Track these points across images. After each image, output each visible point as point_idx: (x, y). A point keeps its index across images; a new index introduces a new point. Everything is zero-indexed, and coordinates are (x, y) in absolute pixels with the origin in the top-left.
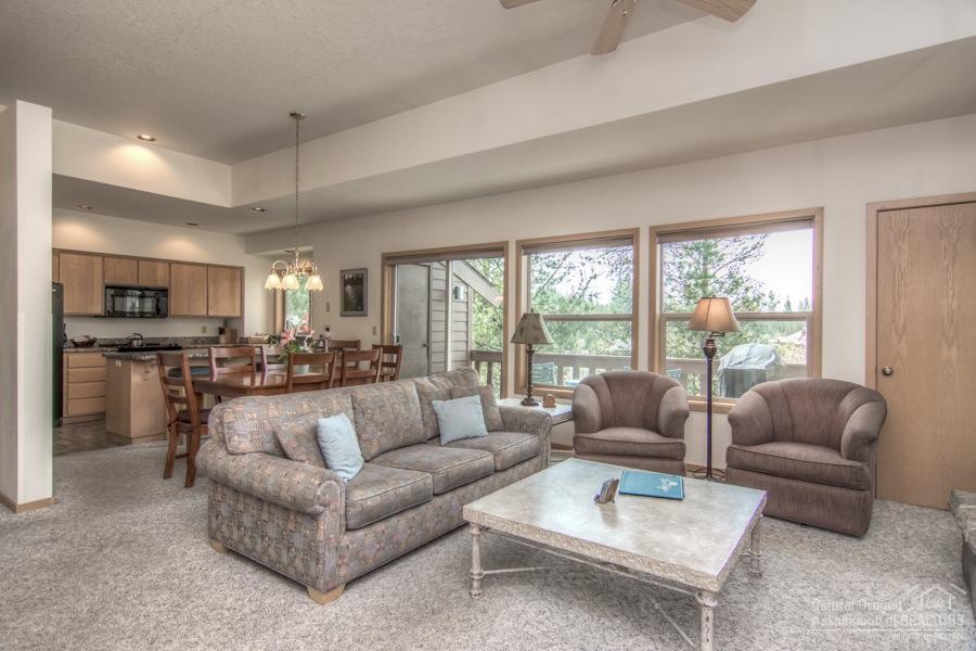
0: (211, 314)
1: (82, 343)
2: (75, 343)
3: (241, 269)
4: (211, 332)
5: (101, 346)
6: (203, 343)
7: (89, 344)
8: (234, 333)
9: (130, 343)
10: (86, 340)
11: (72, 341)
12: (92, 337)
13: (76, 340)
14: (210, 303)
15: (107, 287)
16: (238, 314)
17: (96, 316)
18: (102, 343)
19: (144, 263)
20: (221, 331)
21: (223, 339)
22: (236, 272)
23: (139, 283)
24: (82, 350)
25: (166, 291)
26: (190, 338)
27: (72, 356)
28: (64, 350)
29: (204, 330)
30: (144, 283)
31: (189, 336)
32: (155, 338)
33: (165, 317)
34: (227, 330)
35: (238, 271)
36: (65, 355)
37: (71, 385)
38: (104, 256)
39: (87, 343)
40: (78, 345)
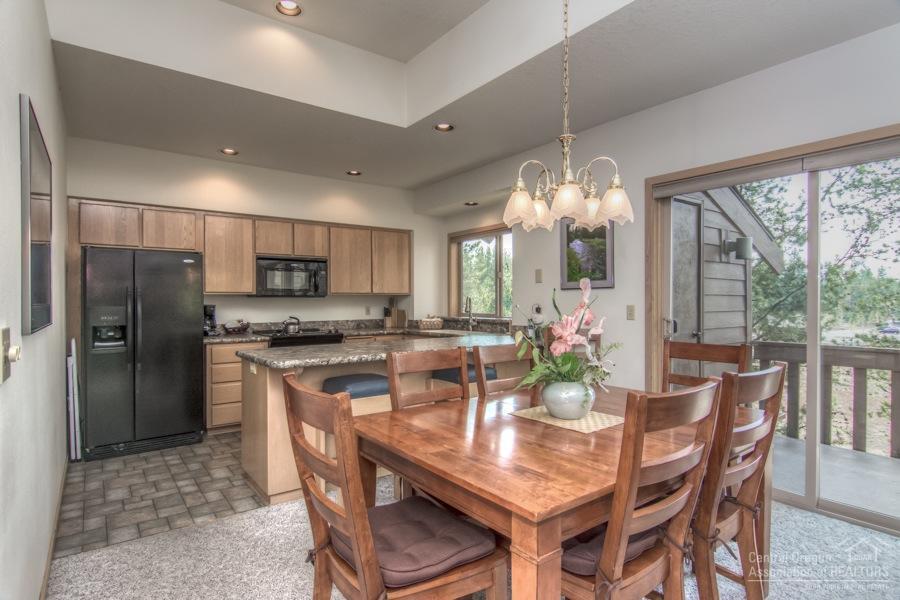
0: (375, 291)
1: (234, 329)
2: (226, 329)
3: (408, 233)
4: (376, 314)
5: (256, 333)
6: (366, 327)
7: (242, 330)
8: (402, 314)
9: (286, 330)
10: (239, 325)
11: (223, 326)
12: (245, 322)
13: (227, 326)
14: (375, 278)
15: (259, 258)
16: (406, 291)
17: (249, 296)
18: (256, 328)
19: (301, 226)
20: (387, 313)
21: (389, 322)
22: (404, 238)
23: (294, 252)
24: (230, 340)
25: (325, 262)
26: (352, 321)
27: (216, 348)
28: (206, 341)
29: (368, 312)
30: (300, 252)
31: (351, 319)
32: (314, 322)
33: (324, 295)
34: (394, 311)
35: (406, 237)
36: (208, 347)
37: (215, 386)
38: (254, 218)
39: (239, 330)
40: (228, 332)
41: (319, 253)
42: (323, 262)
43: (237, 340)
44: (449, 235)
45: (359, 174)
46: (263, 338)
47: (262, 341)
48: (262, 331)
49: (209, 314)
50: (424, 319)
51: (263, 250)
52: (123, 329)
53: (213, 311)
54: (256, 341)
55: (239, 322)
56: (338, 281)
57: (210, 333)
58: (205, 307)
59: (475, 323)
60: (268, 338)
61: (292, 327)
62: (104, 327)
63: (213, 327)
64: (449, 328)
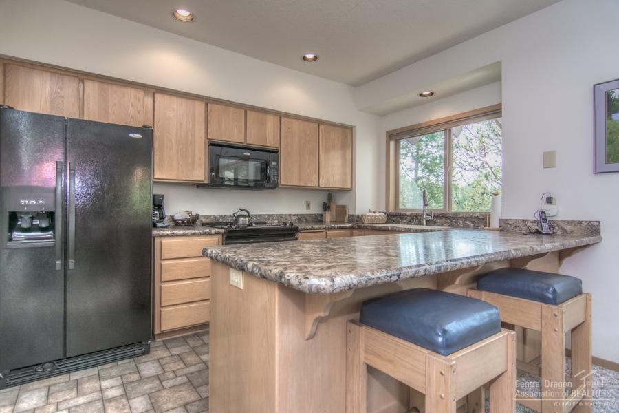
0: (320, 184)
1: (183, 221)
2: (175, 221)
3: (351, 129)
4: (315, 210)
5: (204, 225)
6: (307, 221)
7: (191, 222)
8: (343, 209)
9: (236, 221)
10: (188, 217)
11: (172, 217)
12: (194, 214)
13: (176, 217)
14: (322, 172)
15: (211, 145)
16: (347, 185)
17: (199, 185)
18: (204, 220)
19: (253, 113)
20: (326, 207)
21: (328, 217)
22: (346, 133)
23: (246, 140)
24: (181, 232)
25: (277, 152)
26: (295, 215)
27: (165, 241)
28: (155, 232)
29: (308, 206)
30: (252, 140)
31: (293, 213)
32: (260, 215)
33: (275, 186)
34: (332, 206)
35: (349, 131)
36: (157, 240)
37: (163, 285)
38: (208, 101)
39: (188, 222)
40: (177, 224)
41: (270, 143)
42: (274, 152)
43: (189, 232)
44: (387, 132)
46: (217, 230)
47: (216, 234)
48: (213, 223)
49: (158, 204)
50: (368, 214)
51: (216, 136)
52: (51, 215)
53: (162, 201)
54: (210, 234)
55: (188, 213)
56: (288, 173)
57: (159, 225)
58: (154, 196)
59: (429, 218)
60: (222, 231)
61: (241, 219)
62: (26, 213)
63: (162, 218)
64: (393, 222)
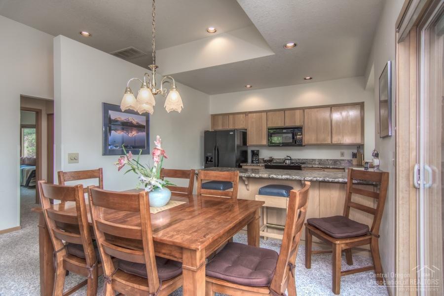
3: (360, 104)
9: (284, 162)
13: (265, 159)
15: (269, 129)
16: (360, 142)
19: (288, 112)
20: (354, 155)
21: (355, 162)
23: (284, 125)
25: (301, 128)
29: (342, 154)
30: (288, 124)
41: (298, 124)
45: (311, 78)
51: (271, 125)
53: (258, 153)
55: (270, 158)
61: (288, 161)
